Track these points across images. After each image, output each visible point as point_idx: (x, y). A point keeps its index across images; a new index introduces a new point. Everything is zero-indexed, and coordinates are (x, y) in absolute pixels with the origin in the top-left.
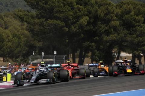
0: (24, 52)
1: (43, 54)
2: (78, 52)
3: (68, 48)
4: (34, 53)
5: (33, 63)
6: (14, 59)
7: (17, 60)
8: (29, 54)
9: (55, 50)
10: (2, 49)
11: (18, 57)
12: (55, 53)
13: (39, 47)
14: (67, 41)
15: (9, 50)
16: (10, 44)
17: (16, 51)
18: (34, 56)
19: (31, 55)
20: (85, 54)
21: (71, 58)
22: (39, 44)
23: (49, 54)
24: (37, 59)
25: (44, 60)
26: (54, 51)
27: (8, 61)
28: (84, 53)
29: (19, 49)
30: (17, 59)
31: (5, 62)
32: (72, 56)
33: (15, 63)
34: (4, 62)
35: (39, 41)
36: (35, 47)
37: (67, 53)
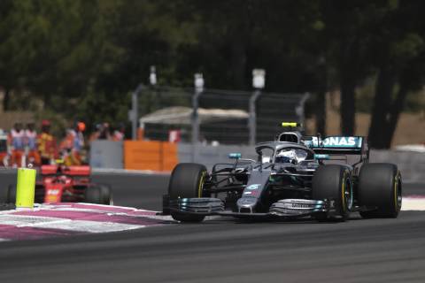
0: (108, 68)
1: (199, 81)
3: (322, 60)
4: (153, 78)
5: (148, 125)
6: (55, 99)
7: (73, 107)
8: (130, 77)
9: (259, 67)
11: (74, 90)
12: (259, 80)
14: (319, 25)
15: (33, 54)
17: (69, 62)
18: (152, 87)
19: (142, 86)
20: (402, 94)
21: (333, 107)
22: (181, 35)
23: (227, 86)
24: (168, 103)
25: (202, 112)
26: (255, 72)
27: (25, 105)
28: (396, 89)
29: (83, 50)
30: (74, 101)
31: (14, 108)
32: (338, 101)
33: (59, 116)
34: (6, 108)
35: (182, 17)
36: (164, 46)
37: (315, 85)
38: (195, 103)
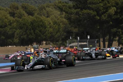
0: (63, 37)
1: (78, 38)
2: (108, 37)
3: (99, 33)
4: (71, 38)
5: (70, 46)
6: (54, 43)
7: (57, 44)
8: (67, 38)
10: (45, 34)
11: (58, 41)
13: (75, 32)
14: (99, 27)
15: (50, 35)
16: (51, 29)
17: (56, 36)
18: (71, 39)
19: (69, 39)
21: (101, 41)
22: (75, 30)
23: (83, 38)
24: (74, 42)
25: (79, 43)
26: (88, 36)
27: (49, 44)
28: (112, 37)
29: (59, 34)
30: (57, 43)
31: (47, 45)
32: (102, 40)
33: (55, 45)
34: (46, 45)
35: (75, 27)
36: (72, 32)
37: (98, 37)
38: (78, 42)
